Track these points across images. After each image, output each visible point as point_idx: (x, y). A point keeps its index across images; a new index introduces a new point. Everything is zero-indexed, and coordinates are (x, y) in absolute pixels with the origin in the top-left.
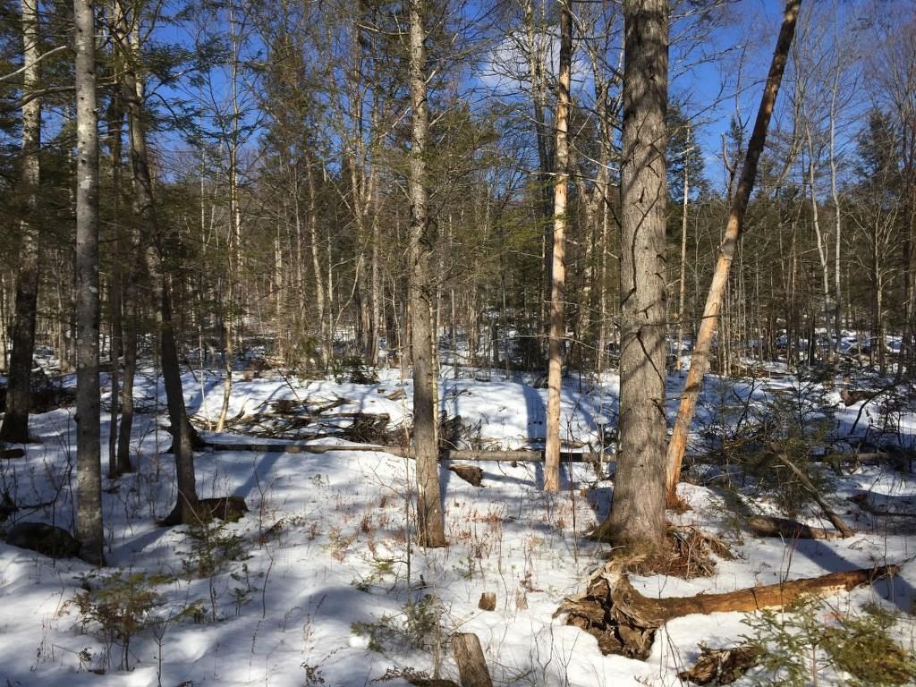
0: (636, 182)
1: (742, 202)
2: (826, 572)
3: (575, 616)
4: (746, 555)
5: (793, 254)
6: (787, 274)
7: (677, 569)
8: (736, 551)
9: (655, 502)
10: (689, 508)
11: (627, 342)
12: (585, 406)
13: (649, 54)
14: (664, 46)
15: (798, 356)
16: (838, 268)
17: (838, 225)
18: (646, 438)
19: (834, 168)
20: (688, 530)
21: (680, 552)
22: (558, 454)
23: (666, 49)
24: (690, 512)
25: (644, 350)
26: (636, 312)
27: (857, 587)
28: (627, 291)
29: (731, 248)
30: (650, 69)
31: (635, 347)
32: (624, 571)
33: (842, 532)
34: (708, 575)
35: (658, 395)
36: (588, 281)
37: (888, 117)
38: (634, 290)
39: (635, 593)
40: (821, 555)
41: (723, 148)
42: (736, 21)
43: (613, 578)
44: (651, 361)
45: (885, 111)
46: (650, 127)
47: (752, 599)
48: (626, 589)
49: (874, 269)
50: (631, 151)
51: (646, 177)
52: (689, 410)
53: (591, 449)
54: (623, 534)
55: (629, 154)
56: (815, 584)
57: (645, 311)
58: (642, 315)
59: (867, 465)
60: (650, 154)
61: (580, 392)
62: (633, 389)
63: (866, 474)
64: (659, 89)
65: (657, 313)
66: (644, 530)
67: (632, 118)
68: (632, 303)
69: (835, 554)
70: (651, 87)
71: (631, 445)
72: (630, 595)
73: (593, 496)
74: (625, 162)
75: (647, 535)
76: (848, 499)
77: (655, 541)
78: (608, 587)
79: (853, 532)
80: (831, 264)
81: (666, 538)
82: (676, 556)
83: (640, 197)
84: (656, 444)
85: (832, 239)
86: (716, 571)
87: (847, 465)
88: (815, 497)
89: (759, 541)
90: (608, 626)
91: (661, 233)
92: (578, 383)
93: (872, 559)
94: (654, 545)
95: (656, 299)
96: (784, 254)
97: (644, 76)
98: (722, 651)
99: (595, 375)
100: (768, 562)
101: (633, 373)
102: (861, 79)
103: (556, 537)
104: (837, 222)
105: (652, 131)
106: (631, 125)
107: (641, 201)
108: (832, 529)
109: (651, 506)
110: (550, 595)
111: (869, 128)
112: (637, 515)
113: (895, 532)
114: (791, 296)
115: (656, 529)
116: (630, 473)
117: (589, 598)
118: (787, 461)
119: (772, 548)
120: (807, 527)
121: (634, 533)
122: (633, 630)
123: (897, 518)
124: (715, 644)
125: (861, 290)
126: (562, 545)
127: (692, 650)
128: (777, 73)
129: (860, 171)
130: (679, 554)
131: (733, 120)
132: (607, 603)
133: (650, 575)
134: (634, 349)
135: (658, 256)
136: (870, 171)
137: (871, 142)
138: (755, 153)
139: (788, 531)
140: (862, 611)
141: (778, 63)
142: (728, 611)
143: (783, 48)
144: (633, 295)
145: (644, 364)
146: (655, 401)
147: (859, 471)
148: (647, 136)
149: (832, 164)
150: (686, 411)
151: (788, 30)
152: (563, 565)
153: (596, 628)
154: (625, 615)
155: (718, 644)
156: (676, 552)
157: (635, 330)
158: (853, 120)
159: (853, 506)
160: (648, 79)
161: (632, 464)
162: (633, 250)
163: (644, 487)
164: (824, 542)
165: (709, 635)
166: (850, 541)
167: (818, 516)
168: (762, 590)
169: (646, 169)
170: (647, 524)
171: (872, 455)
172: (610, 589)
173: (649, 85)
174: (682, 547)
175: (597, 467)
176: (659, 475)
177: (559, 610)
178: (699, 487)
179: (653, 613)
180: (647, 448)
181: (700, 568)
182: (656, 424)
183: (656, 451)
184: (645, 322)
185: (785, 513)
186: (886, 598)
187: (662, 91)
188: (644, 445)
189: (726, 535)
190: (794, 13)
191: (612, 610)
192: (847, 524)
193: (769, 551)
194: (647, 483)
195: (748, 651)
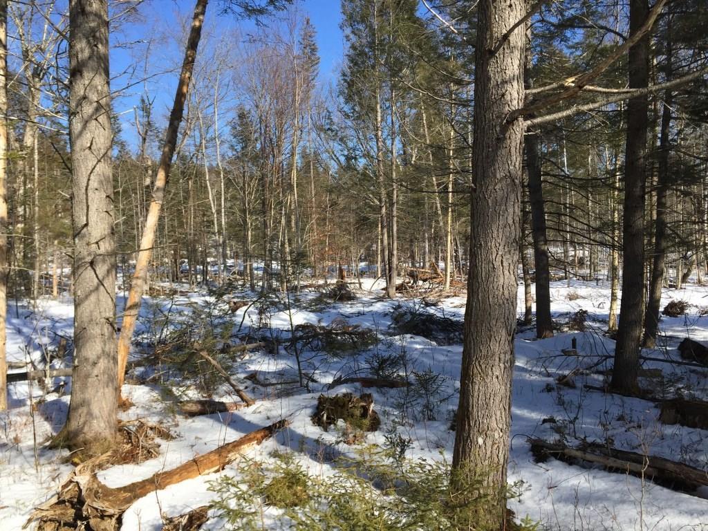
0: (85, 132)
1: (167, 159)
2: (243, 435)
3: (45, 522)
4: (182, 434)
5: (191, 203)
6: (187, 218)
7: (129, 458)
8: (175, 432)
9: (109, 406)
10: (132, 405)
11: (81, 270)
12: (25, 330)
13: (92, 25)
14: (105, 21)
15: (196, 278)
16: (223, 214)
17: (222, 184)
18: (100, 352)
19: (218, 143)
20: (136, 423)
21: (131, 442)
22: (5, 376)
23: (107, 24)
24: (133, 408)
25: (97, 276)
26: (88, 244)
27: (264, 441)
28: (80, 226)
29: (160, 194)
30: (94, 38)
31: (88, 274)
32: (93, 471)
33: (246, 402)
34: (156, 457)
35: (110, 314)
36: (20, 219)
37: (249, 112)
38: (86, 225)
39: (104, 487)
40: (236, 423)
41: (136, 118)
42: (142, 21)
43: (84, 480)
44: (103, 286)
45: (247, 107)
46: (96, 87)
47: (195, 467)
48: (96, 486)
49: (245, 216)
50: (79, 104)
51: (93, 128)
52: (131, 325)
53: (35, 367)
54: (81, 438)
55: (77, 106)
56: (237, 445)
57: (97, 243)
58: (94, 246)
59: (251, 352)
60: (97, 110)
61: (18, 318)
62: (88, 311)
63: (252, 358)
64: (102, 56)
65: (107, 245)
66: (100, 431)
67: (78, 76)
68: (84, 236)
69: (244, 420)
70: (95, 53)
71: (87, 360)
72: (100, 491)
73: (43, 408)
74: (74, 114)
75: (103, 434)
76: (245, 378)
77: (109, 438)
78: (79, 488)
79: (254, 401)
80: (219, 212)
81: (118, 434)
82: (128, 447)
83: (89, 145)
84: (109, 356)
85: (219, 193)
86: (161, 452)
87: (239, 354)
88: (228, 380)
89: (190, 420)
90: (79, 523)
91: (109, 177)
92: (15, 310)
93: (268, 418)
94: (109, 442)
95: (106, 233)
96: (184, 203)
97: (88, 42)
98: (181, 516)
99: (32, 302)
100: (199, 436)
101: (87, 297)
102: (231, 83)
103: (14, 453)
104: (221, 182)
105: (98, 91)
106: (78, 82)
107: (90, 148)
108: (240, 402)
109: (105, 409)
110: (17, 509)
111: (237, 118)
112: (93, 419)
113: (279, 395)
114: (190, 234)
115: (110, 427)
116: (86, 384)
117: (61, 502)
118: (207, 356)
119: (201, 423)
120: (222, 403)
121: (91, 435)
122: (103, 519)
123: (279, 386)
124: (173, 512)
125: (237, 231)
126: (20, 460)
127: (156, 523)
128: (189, 63)
129: (232, 147)
130: (130, 445)
131: (142, 97)
132: (78, 502)
133: (108, 468)
134: (87, 276)
135: (108, 197)
136: (239, 148)
137: (239, 128)
138: (176, 122)
139: (210, 409)
140: (270, 457)
141: (190, 56)
142: (179, 482)
143: (193, 45)
144: (85, 229)
145: (97, 289)
146: (108, 319)
147: (247, 357)
148: (93, 94)
149: (217, 140)
150: (128, 325)
151: (196, 32)
152: (26, 477)
153: (66, 527)
154: (97, 509)
155: (176, 511)
156: (128, 443)
157: (89, 259)
158: (228, 110)
159: (249, 383)
160: (93, 46)
161: (87, 376)
162: (86, 189)
163: (99, 394)
164: (236, 412)
165: (167, 506)
166: (252, 408)
167: (229, 393)
168: (202, 459)
169: (94, 122)
170: (102, 425)
171: (255, 344)
172: (80, 491)
173: (93, 51)
174: (133, 437)
175: (41, 382)
176: (112, 381)
177: (30, 521)
178: (138, 386)
179: (119, 500)
180: (101, 360)
181: (149, 452)
182: (109, 339)
183: (109, 362)
184: (99, 252)
185: (205, 395)
186: (283, 445)
187: (105, 57)
188: (99, 358)
189: (165, 421)
190: (200, 21)
191: (84, 508)
192: (248, 396)
193: (199, 427)
194: (102, 390)
195: (201, 511)
